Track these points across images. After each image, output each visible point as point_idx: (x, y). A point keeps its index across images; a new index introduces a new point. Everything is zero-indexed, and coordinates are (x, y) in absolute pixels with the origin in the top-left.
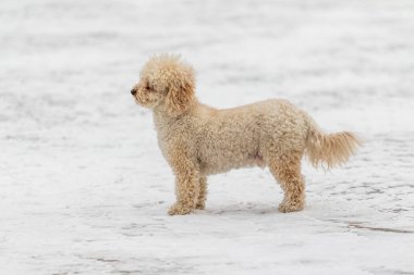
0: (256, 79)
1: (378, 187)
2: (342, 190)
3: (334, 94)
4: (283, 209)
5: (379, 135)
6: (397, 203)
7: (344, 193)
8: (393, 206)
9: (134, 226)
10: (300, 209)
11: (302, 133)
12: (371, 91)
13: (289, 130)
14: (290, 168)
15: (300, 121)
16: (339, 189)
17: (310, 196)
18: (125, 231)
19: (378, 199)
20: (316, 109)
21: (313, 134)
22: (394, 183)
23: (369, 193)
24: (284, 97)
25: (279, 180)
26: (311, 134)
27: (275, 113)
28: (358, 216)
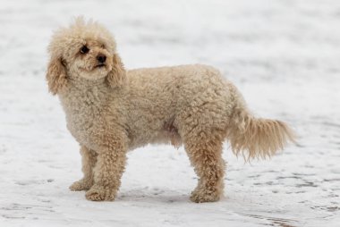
0: (175, 41)
1: (310, 179)
2: (268, 181)
3: (267, 65)
4: (196, 198)
5: (317, 117)
6: (334, 199)
7: (270, 183)
8: (328, 202)
9: (15, 206)
10: (216, 199)
12: (311, 64)
13: (210, 99)
14: (209, 148)
16: (263, 179)
17: (230, 184)
18: (4, 212)
19: (310, 194)
20: (243, 81)
21: (239, 113)
22: (330, 176)
23: (300, 186)
24: (207, 64)
26: (236, 112)
27: (198, 77)
28: (284, 212)
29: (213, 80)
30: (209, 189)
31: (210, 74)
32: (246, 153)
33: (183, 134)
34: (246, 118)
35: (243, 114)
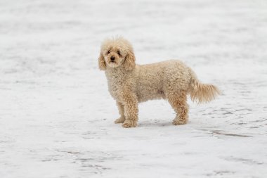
0: (160, 48)
1: (230, 110)
2: (209, 112)
3: (205, 57)
4: (175, 123)
5: (231, 81)
6: (242, 119)
7: (210, 114)
8: (238, 121)
9: (89, 133)
10: (185, 123)
11: (187, 80)
12: (226, 55)
13: (179, 77)
14: (180, 99)
15: (186, 73)
16: (206, 112)
17: (191, 115)
18: (84, 136)
19: (230, 117)
20: (194, 65)
21: (194, 81)
22: (238, 108)
23: (224, 114)
24: (176, 59)
25: (173, 106)
26: (192, 81)
28: (218, 127)
29: (179, 67)
30: (182, 118)
31: (178, 64)
32: (198, 100)
33: (166, 94)
34: (197, 84)
35: (195, 82)
